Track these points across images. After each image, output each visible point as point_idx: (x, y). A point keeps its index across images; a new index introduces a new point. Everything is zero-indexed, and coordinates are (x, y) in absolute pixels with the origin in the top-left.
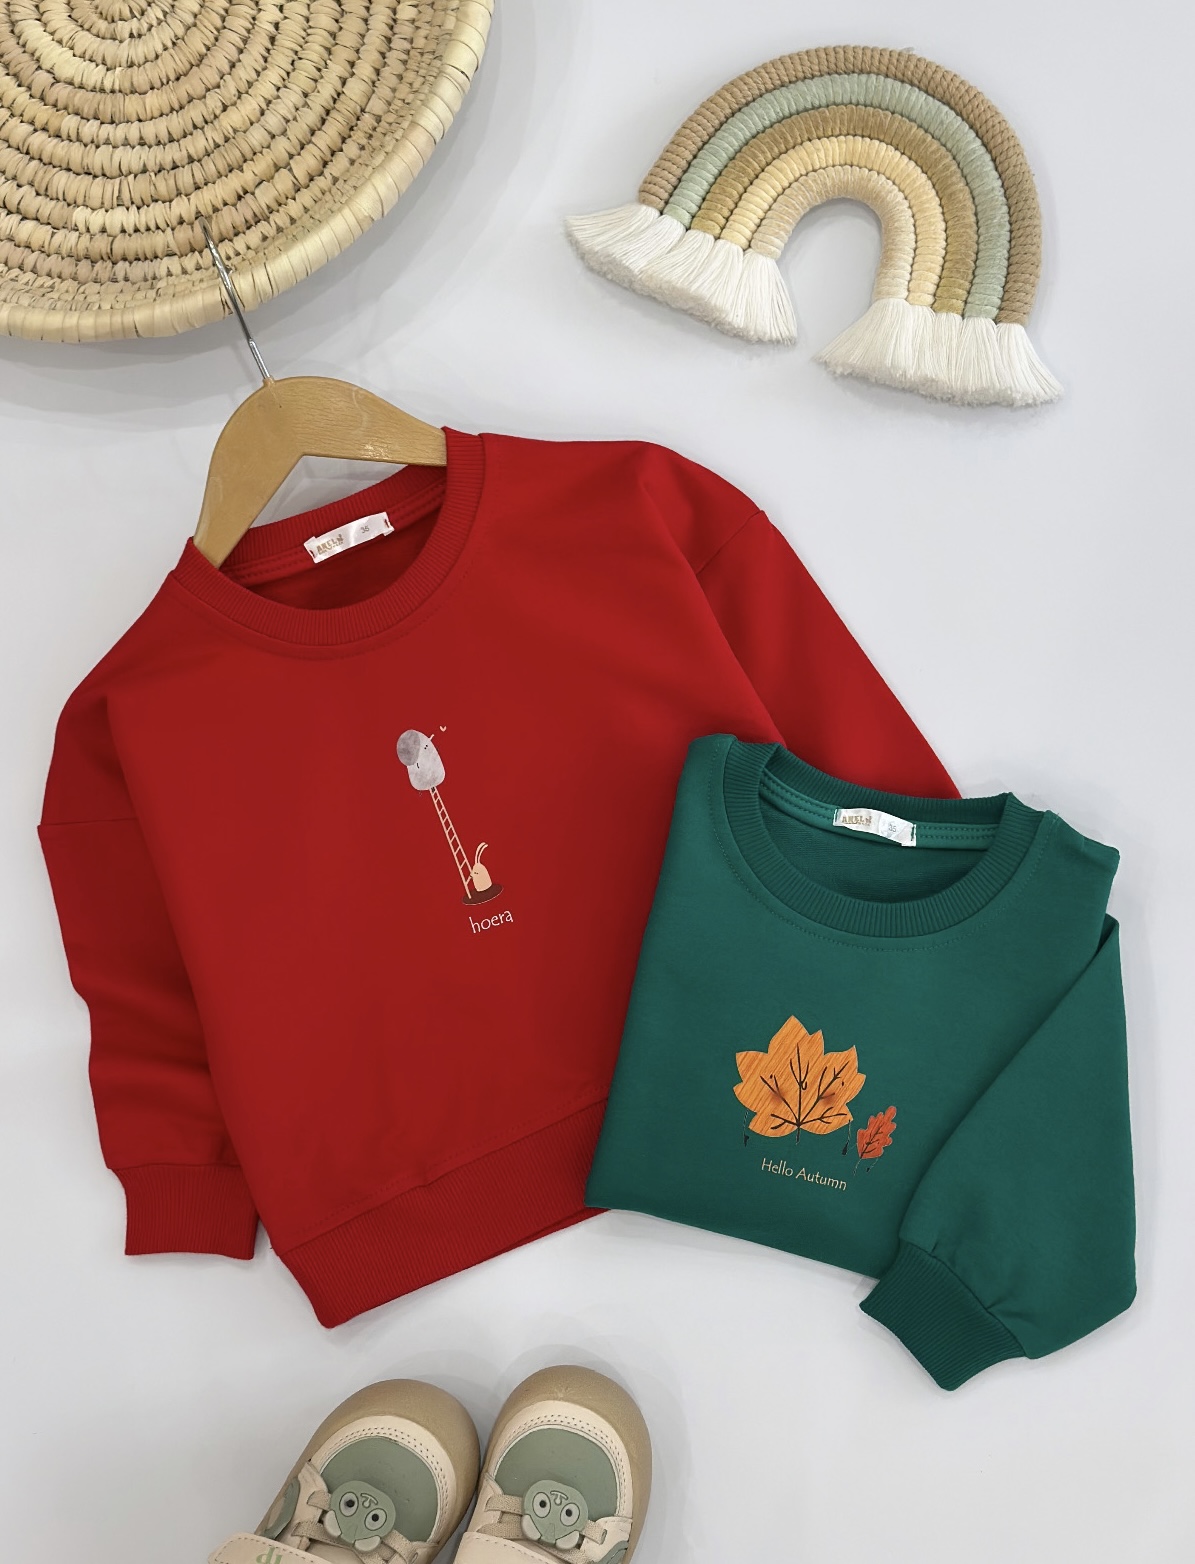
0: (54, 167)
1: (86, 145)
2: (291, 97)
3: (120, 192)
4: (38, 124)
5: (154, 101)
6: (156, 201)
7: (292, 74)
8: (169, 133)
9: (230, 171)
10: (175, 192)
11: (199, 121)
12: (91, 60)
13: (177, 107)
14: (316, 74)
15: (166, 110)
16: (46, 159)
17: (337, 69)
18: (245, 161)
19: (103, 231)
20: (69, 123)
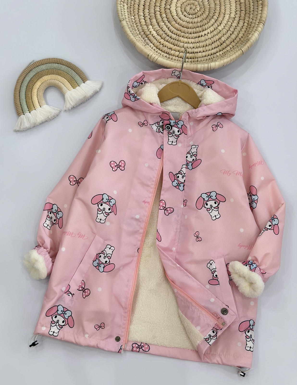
0: (156, 18)
1: (162, 20)
2: (191, 45)
3: (158, 30)
4: (161, 11)
5: (177, 25)
6: (161, 37)
7: (195, 43)
8: (173, 31)
9: (173, 44)
10: (164, 38)
11: (178, 34)
12: (176, 12)
13: (178, 30)
14: (198, 47)
15: (176, 28)
16: (156, 16)
17: (201, 49)
18: (176, 46)
19: (150, 32)
20: (164, 15)
